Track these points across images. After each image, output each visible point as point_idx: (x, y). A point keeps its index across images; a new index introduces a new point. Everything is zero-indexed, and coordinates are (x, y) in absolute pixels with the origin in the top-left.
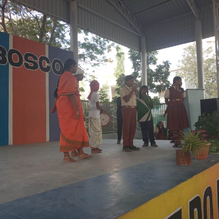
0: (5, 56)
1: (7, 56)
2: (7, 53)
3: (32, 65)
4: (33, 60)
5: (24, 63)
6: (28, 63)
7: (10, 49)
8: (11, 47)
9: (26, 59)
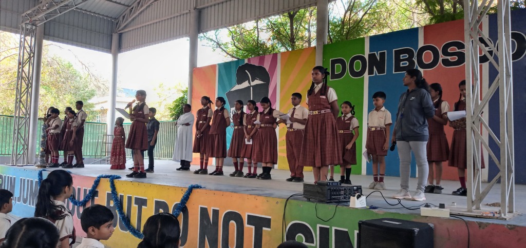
0: (413, 59)
1: (415, 59)
2: (415, 54)
3: (455, 58)
4: (458, 51)
5: (440, 59)
6: (449, 58)
7: (419, 48)
8: (421, 44)
9: (445, 52)
